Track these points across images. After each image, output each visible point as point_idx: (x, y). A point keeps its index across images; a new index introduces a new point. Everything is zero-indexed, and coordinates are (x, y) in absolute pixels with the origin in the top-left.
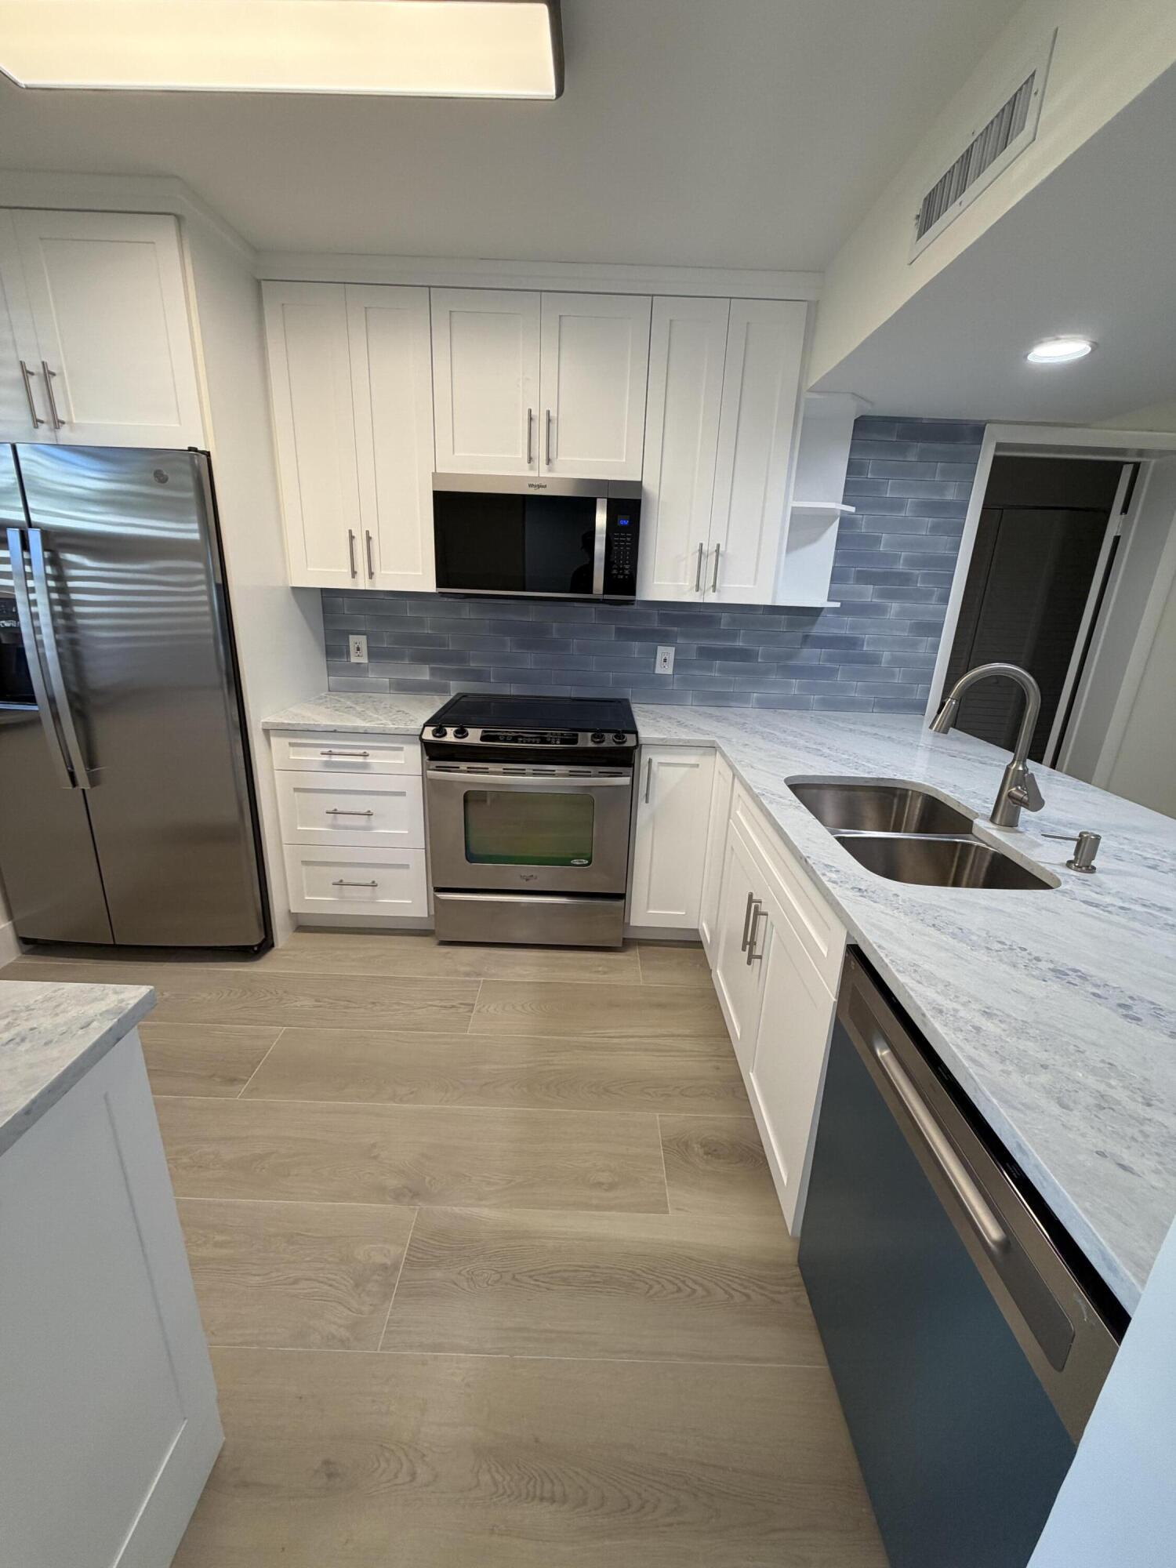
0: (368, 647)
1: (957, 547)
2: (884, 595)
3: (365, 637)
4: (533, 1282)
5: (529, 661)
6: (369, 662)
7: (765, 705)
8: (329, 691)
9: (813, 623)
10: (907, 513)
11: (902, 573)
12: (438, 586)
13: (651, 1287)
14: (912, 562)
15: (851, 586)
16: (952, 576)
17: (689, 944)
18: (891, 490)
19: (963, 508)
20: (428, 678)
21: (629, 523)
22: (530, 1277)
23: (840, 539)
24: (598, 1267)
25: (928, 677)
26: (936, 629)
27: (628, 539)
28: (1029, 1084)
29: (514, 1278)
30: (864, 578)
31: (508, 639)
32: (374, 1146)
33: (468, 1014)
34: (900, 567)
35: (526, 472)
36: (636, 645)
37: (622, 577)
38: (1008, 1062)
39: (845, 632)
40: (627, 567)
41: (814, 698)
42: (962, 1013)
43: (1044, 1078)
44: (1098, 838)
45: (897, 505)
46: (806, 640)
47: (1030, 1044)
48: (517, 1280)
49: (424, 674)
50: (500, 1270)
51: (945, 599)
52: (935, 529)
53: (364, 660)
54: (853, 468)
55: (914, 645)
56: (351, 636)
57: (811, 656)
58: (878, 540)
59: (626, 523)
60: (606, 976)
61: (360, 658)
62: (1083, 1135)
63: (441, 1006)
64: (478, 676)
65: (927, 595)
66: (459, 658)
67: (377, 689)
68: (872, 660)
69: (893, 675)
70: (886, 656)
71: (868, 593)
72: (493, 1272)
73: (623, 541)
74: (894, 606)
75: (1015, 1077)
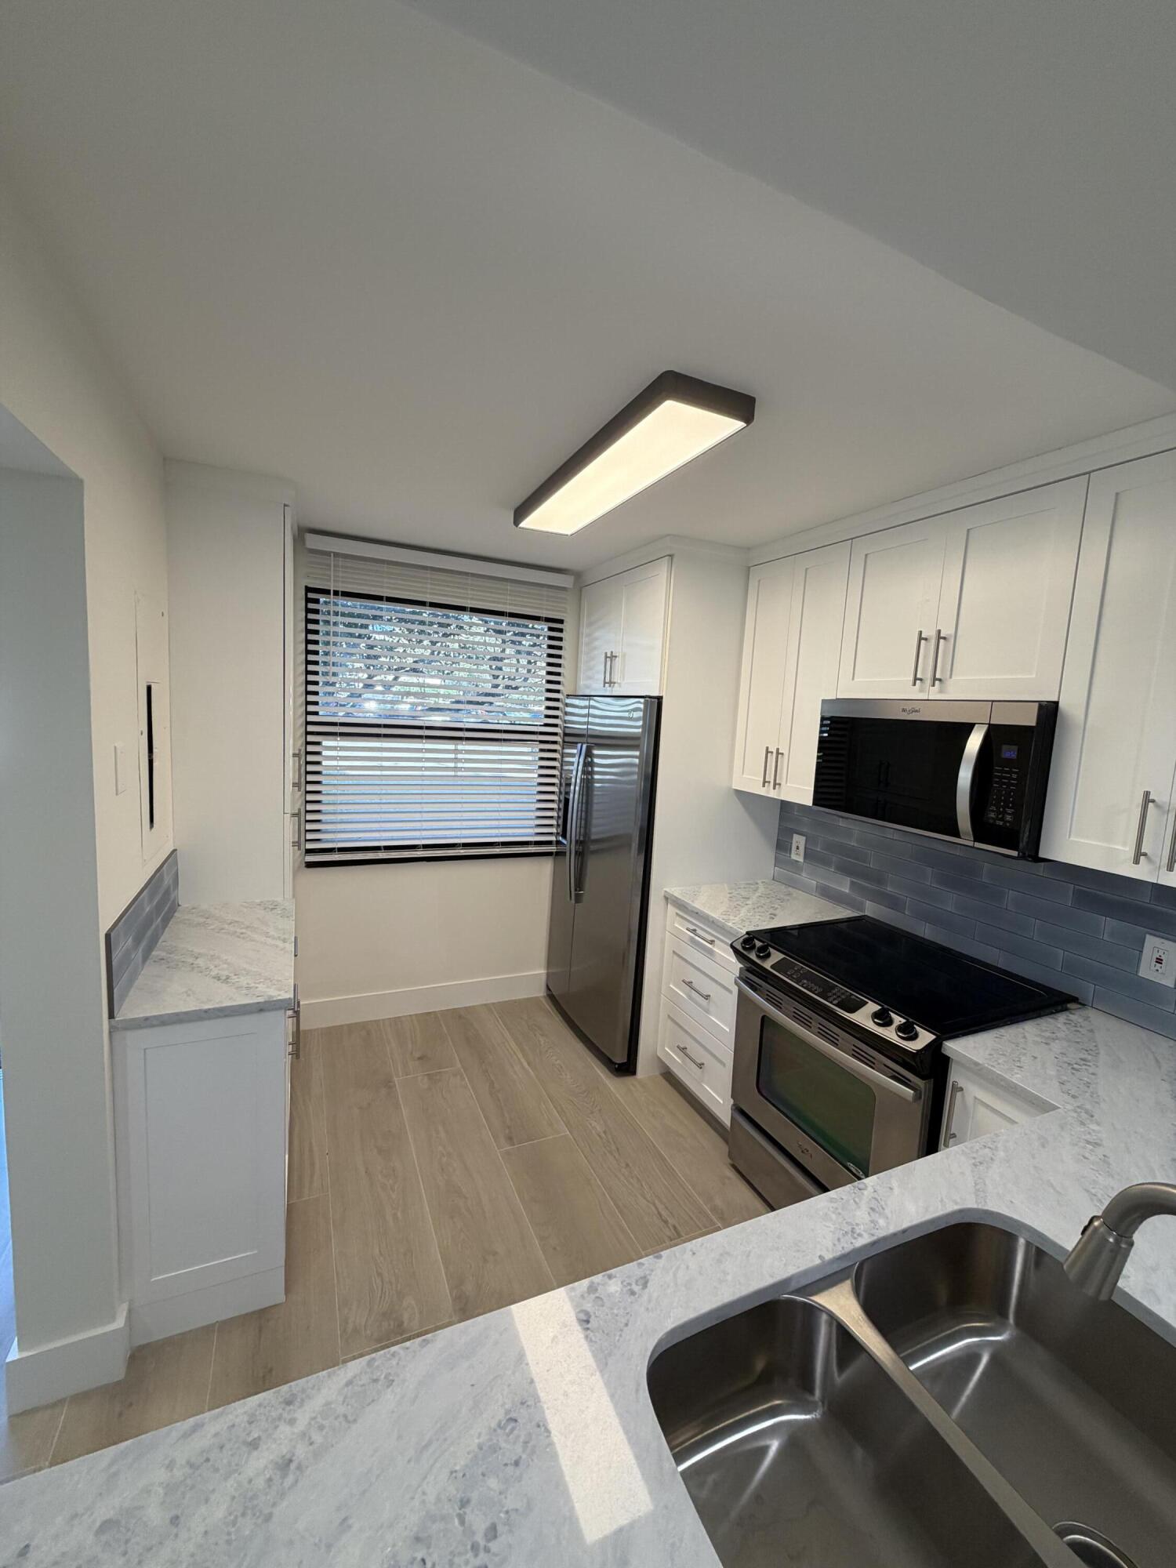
0: (805, 848)
3: (804, 838)
5: (951, 902)
6: (804, 862)
8: (773, 879)
12: (814, 804)
20: (847, 891)
21: (1018, 756)
27: (1014, 776)
28: (147, 1491)
31: (929, 870)
35: (914, 693)
36: (1106, 923)
37: (1001, 823)
38: (187, 1470)
40: (1009, 811)
42: (284, 1429)
43: (155, 1514)
49: (844, 886)
53: (801, 859)
56: (795, 835)
59: (1014, 756)
61: (798, 856)
62: (56, 1537)
63: (659, 1213)
64: (894, 903)
66: (879, 880)
67: (804, 888)
73: (1005, 778)
75: (160, 1475)
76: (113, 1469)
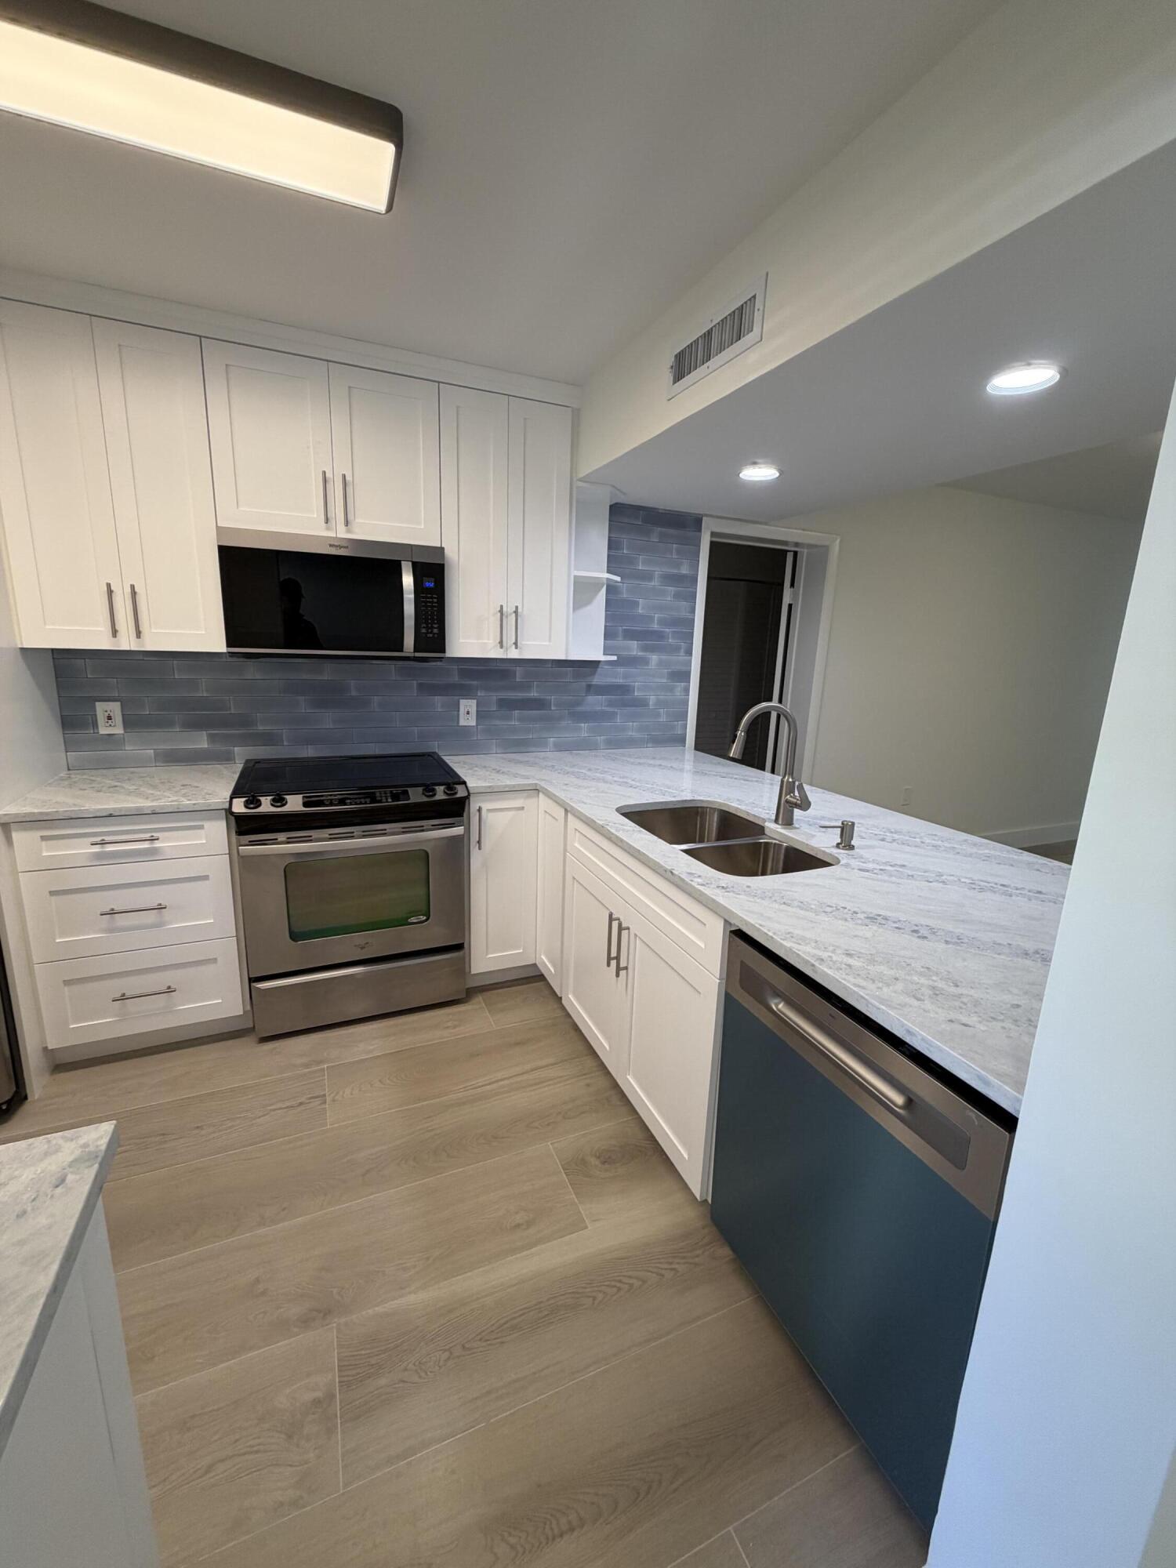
0: (123, 715)
1: (693, 611)
2: (645, 649)
3: (119, 703)
4: (484, 1344)
5: (328, 720)
6: (125, 732)
7: (560, 748)
8: (69, 770)
9: (593, 674)
10: (655, 583)
11: (655, 632)
12: (229, 645)
13: (594, 1298)
14: (662, 622)
15: (620, 642)
16: (693, 633)
17: (531, 979)
18: (642, 563)
19: (695, 580)
20: (206, 746)
21: (435, 585)
22: (480, 1340)
23: (608, 603)
24: (541, 1302)
25: (684, 716)
26: (685, 676)
27: (435, 600)
29: (463, 1347)
30: (630, 635)
31: (301, 698)
32: (257, 1281)
33: (323, 1106)
34: (655, 626)
35: (322, 532)
36: (438, 700)
37: (431, 635)
38: (876, 982)
39: (620, 681)
40: (436, 626)
41: (600, 739)
42: (834, 958)
43: (900, 986)
44: (853, 824)
45: (647, 576)
46: (590, 689)
47: (882, 967)
48: (469, 1349)
49: (201, 741)
50: (447, 1347)
51: (689, 652)
52: (677, 596)
53: (118, 730)
54: (612, 545)
55: (671, 690)
56: (97, 703)
57: (595, 702)
58: (636, 604)
59: (432, 585)
60: (457, 1029)
61: (112, 728)
63: (287, 1107)
64: (269, 739)
65: (677, 649)
66: (244, 721)
67: (141, 763)
68: (642, 703)
69: (658, 715)
70: (652, 699)
71: (634, 648)
72: (441, 1352)
73: (430, 602)
74: (654, 658)
76: (898, 1007)
